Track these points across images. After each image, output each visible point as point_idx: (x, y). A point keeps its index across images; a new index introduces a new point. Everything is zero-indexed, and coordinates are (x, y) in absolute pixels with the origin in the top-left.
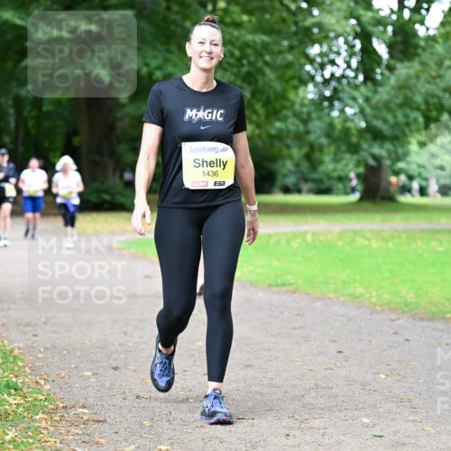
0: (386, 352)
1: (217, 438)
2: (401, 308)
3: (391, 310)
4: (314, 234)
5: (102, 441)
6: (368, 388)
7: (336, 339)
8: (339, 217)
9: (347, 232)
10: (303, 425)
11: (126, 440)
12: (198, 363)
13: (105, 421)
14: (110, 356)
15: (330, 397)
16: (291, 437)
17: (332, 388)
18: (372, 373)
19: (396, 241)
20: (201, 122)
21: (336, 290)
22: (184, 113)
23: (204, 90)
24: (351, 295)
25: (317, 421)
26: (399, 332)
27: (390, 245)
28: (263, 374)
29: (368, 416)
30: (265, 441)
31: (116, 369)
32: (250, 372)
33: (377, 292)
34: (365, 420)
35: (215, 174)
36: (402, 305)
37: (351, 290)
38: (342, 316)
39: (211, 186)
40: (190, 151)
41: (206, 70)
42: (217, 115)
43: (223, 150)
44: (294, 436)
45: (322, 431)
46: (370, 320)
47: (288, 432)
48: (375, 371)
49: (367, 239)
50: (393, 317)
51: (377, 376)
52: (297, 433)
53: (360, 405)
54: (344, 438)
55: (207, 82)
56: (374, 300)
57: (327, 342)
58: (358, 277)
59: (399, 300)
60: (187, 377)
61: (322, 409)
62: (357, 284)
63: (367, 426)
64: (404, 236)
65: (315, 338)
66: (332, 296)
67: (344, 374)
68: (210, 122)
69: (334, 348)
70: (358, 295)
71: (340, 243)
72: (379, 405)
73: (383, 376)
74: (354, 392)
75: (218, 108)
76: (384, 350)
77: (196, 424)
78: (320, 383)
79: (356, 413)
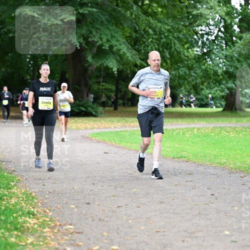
0: (238, 195)
1: (144, 242)
2: (247, 170)
3: (241, 171)
4: (198, 129)
5: (81, 244)
6: (228, 215)
7: (210, 187)
8: (212, 119)
9: (217, 128)
10: (192, 235)
11: (94, 243)
12: (134, 201)
13: (82, 233)
14: (85, 197)
15: (207, 220)
16: (185, 242)
17: (208, 215)
18: (231, 206)
19: (244, 133)
20: (44, 91)
21: (210, 160)
22: (39, 89)
23: (45, 82)
24: (219, 163)
25: (200, 233)
26: (245, 183)
27: (241, 135)
28: (170, 207)
29: (228, 230)
30: (171, 244)
31: (88, 204)
32: (163, 206)
33: (233, 161)
34: (227, 233)
35: (48, 106)
36: (247, 169)
37: (219, 161)
38: (214, 175)
39: (46, 109)
40: (41, 99)
41: (46, 77)
42: (49, 89)
43: (50, 99)
44: (187, 242)
45: (203, 239)
46: (230, 177)
47: (183, 239)
48: (232, 205)
49: (228, 132)
50: (242, 175)
51: (233, 208)
52: (189, 240)
53: (224, 224)
54: (215, 242)
55: (46, 80)
56: (231, 166)
57: (205, 189)
58: (222, 153)
59: (245, 165)
60: (128, 209)
61: (203, 226)
62: (222, 157)
63: (228, 236)
64: (248, 130)
65: (199, 187)
66: (208, 163)
67: (215, 207)
68: (47, 91)
69: (209, 192)
70: (222, 163)
71: (213, 134)
72: (234, 224)
73: (236, 208)
74: (220, 217)
75: (49, 87)
76: (238, 194)
77: (133, 234)
78: (202, 212)
79: (222, 228)
